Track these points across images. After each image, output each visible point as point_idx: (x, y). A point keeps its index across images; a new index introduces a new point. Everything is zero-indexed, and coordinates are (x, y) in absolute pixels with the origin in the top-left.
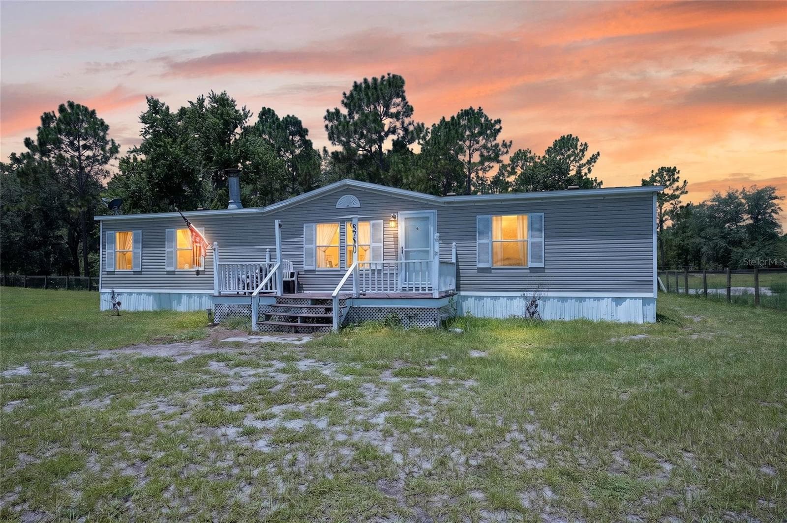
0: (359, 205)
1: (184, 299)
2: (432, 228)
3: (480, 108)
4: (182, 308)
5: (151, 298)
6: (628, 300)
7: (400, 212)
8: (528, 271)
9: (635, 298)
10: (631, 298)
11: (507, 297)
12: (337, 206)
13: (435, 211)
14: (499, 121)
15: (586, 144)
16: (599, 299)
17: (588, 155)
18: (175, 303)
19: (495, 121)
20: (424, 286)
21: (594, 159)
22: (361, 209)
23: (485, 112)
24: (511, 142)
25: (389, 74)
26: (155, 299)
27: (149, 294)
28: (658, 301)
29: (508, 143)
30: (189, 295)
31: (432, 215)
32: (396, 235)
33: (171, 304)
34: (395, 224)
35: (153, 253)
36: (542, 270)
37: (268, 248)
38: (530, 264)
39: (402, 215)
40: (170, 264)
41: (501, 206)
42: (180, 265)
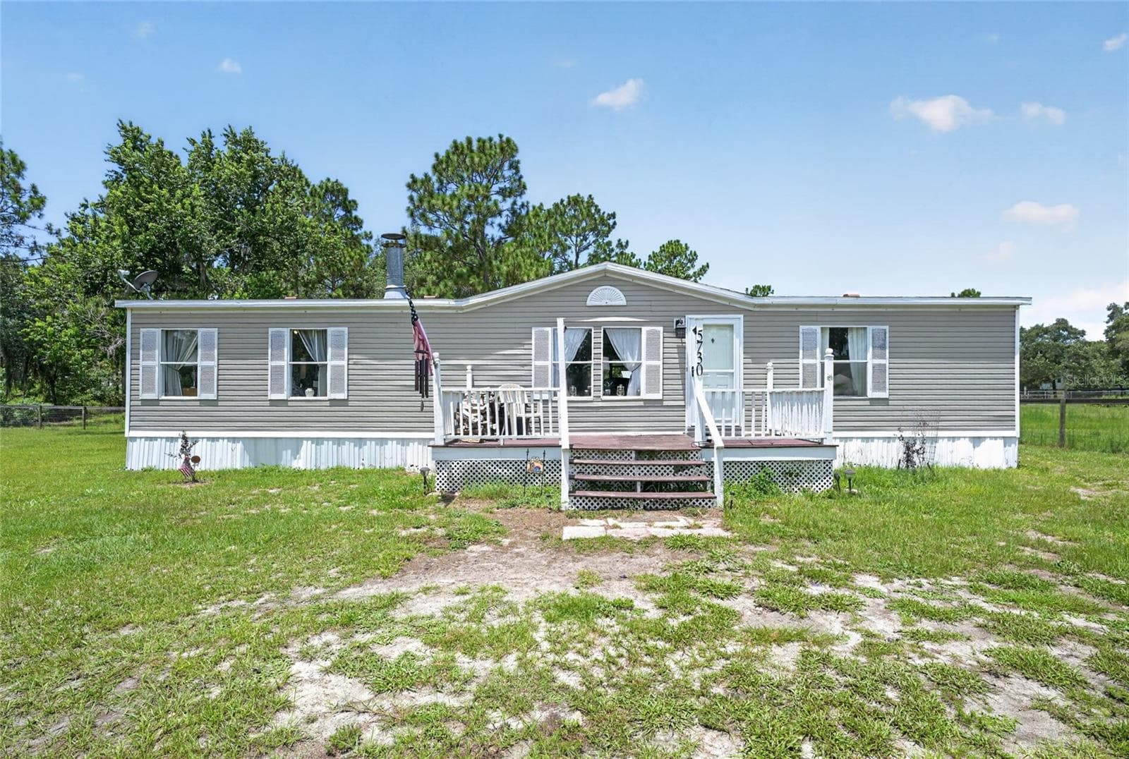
0: (624, 303)
1: (307, 447)
2: (738, 341)
3: (590, 196)
4: (300, 463)
5: (239, 446)
6: (988, 440)
7: (690, 316)
8: (868, 403)
9: (996, 438)
10: (991, 438)
11: (840, 438)
12: (589, 303)
13: (741, 316)
14: (613, 216)
15: (695, 254)
16: (954, 439)
17: (698, 265)
18: (287, 454)
19: (609, 215)
20: (729, 424)
21: (704, 269)
22: (627, 309)
23: (596, 202)
24: (627, 242)
25: (501, 136)
26: (245, 448)
27: (234, 440)
28: (1021, 442)
29: (624, 244)
30: (318, 441)
31: (738, 321)
32: (682, 350)
33: (278, 456)
34: (680, 332)
35: (241, 368)
36: (885, 401)
37: (469, 363)
38: (871, 394)
39: (692, 322)
40: (277, 386)
41: (830, 313)
42: (296, 390)
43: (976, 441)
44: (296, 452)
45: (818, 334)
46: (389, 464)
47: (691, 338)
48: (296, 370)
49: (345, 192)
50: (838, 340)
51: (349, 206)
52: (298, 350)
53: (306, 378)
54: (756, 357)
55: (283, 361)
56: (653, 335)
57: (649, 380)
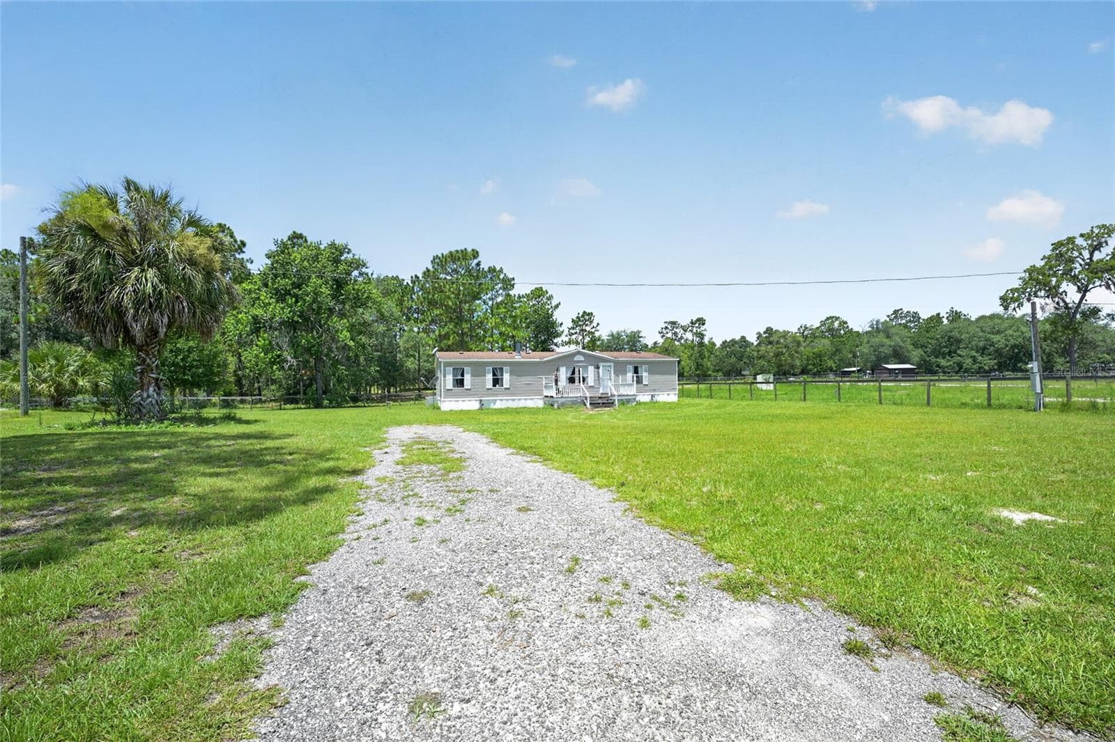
0: (584, 360)
1: (498, 402)
2: (612, 370)
4: (497, 407)
5: (477, 402)
7: (600, 363)
8: (643, 385)
12: (575, 359)
26: (479, 403)
27: (475, 401)
30: (501, 400)
31: (612, 364)
32: (598, 372)
33: (489, 405)
34: (598, 368)
35: (478, 379)
36: (647, 385)
37: (544, 377)
39: (601, 365)
40: (489, 384)
41: (634, 362)
42: (494, 385)
43: (668, 394)
44: (495, 404)
45: (631, 368)
46: (523, 406)
47: (601, 370)
48: (494, 379)
50: (636, 370)
52: (494, 374)
53: (496, 382)
54: (617, 374)
55: (490, 377)
56: (591, 369)
57: (591, 381)
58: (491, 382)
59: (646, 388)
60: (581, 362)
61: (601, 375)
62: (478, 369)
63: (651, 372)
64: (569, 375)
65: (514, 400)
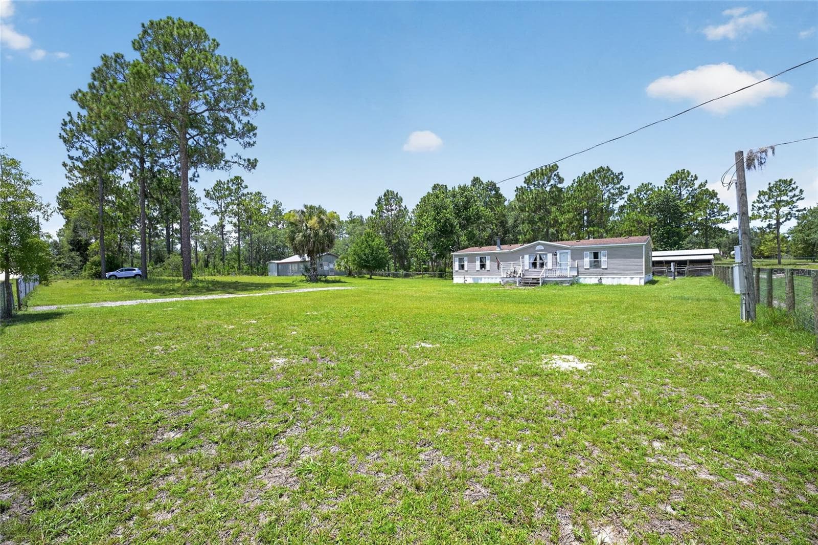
2: (568, 256)
5: (471, 279)
6: (636, 278)
8: (602, 269)
9: (638, 278)
12: (536, 249)
13: (570, 250)
16: (626, 278)
20: (566, 274)
22: (544, 250)
30: (485, 278)
31: (569, 252)
33: (478, 281)
34: (556, 255)
35: (471, 265)
36: (606, 269)
37: (512, 263)
38: (602, 267)
39: (559, 252)
40: (478, 268)
41: (593, 248)
42: (481, 268)
43: (632, 278)
44: (481, 280)
45: (589, 253)
47: (558, 256)
48: (481, 265)
49: (495, 185)
50: (596, 255)
51: (497, 190)
52: (481, 261)
53: (483, 266)
54: (573, 258)
55: (478, 263)
56: (550, 256)
57: (549, 265)
58: (479, 266)
59: (605, 271)
60: (542, 250)
61: (558, 260)
62: (472, 259)
63: (610, 256)
64: (532, 261)
65: (492, 278)
